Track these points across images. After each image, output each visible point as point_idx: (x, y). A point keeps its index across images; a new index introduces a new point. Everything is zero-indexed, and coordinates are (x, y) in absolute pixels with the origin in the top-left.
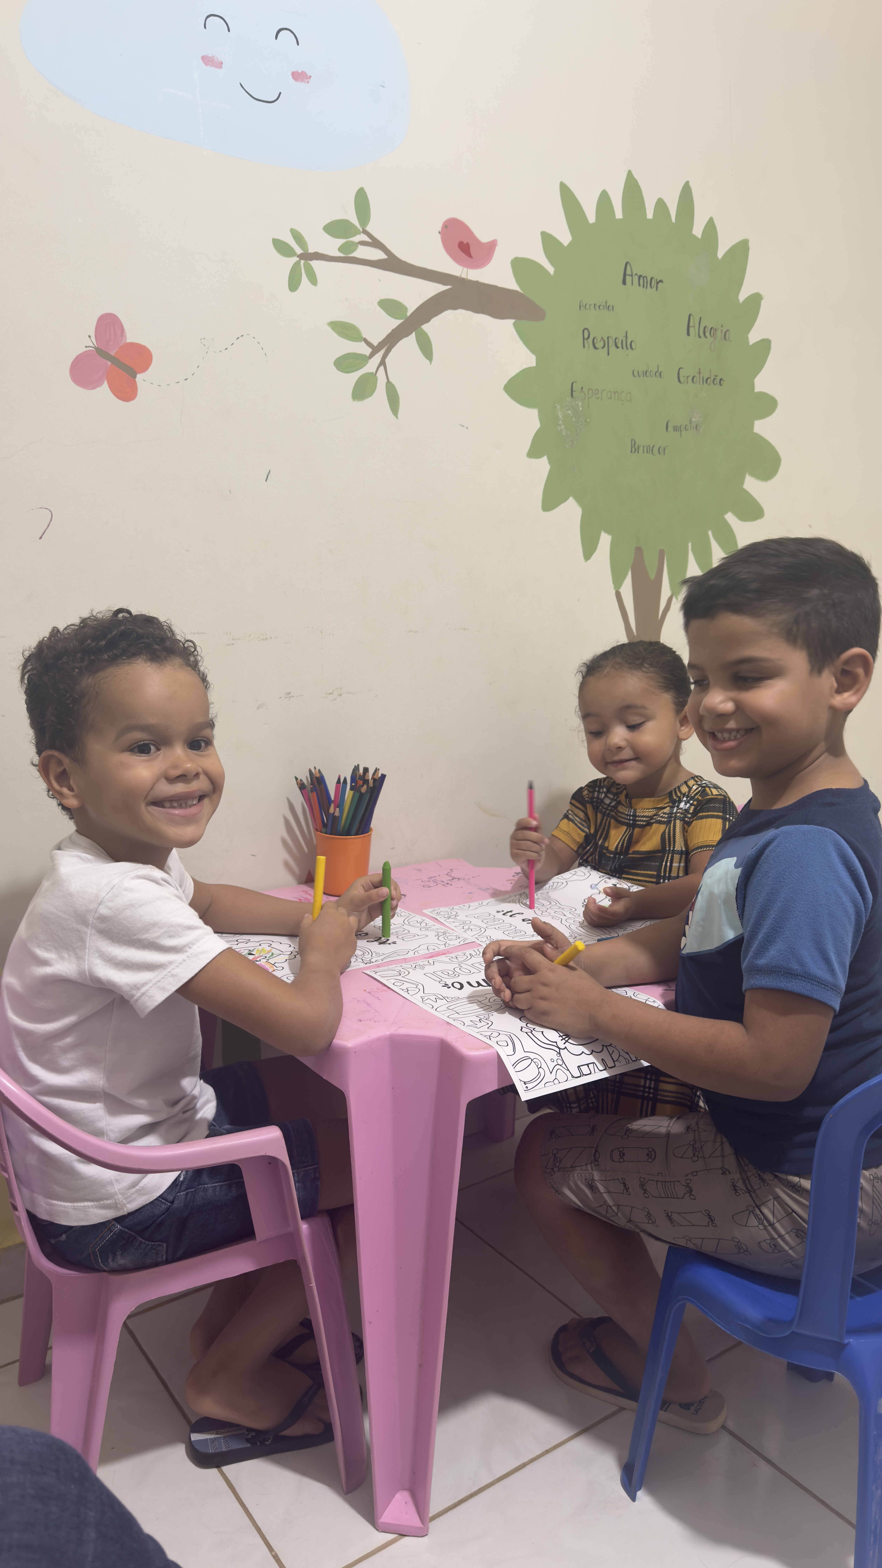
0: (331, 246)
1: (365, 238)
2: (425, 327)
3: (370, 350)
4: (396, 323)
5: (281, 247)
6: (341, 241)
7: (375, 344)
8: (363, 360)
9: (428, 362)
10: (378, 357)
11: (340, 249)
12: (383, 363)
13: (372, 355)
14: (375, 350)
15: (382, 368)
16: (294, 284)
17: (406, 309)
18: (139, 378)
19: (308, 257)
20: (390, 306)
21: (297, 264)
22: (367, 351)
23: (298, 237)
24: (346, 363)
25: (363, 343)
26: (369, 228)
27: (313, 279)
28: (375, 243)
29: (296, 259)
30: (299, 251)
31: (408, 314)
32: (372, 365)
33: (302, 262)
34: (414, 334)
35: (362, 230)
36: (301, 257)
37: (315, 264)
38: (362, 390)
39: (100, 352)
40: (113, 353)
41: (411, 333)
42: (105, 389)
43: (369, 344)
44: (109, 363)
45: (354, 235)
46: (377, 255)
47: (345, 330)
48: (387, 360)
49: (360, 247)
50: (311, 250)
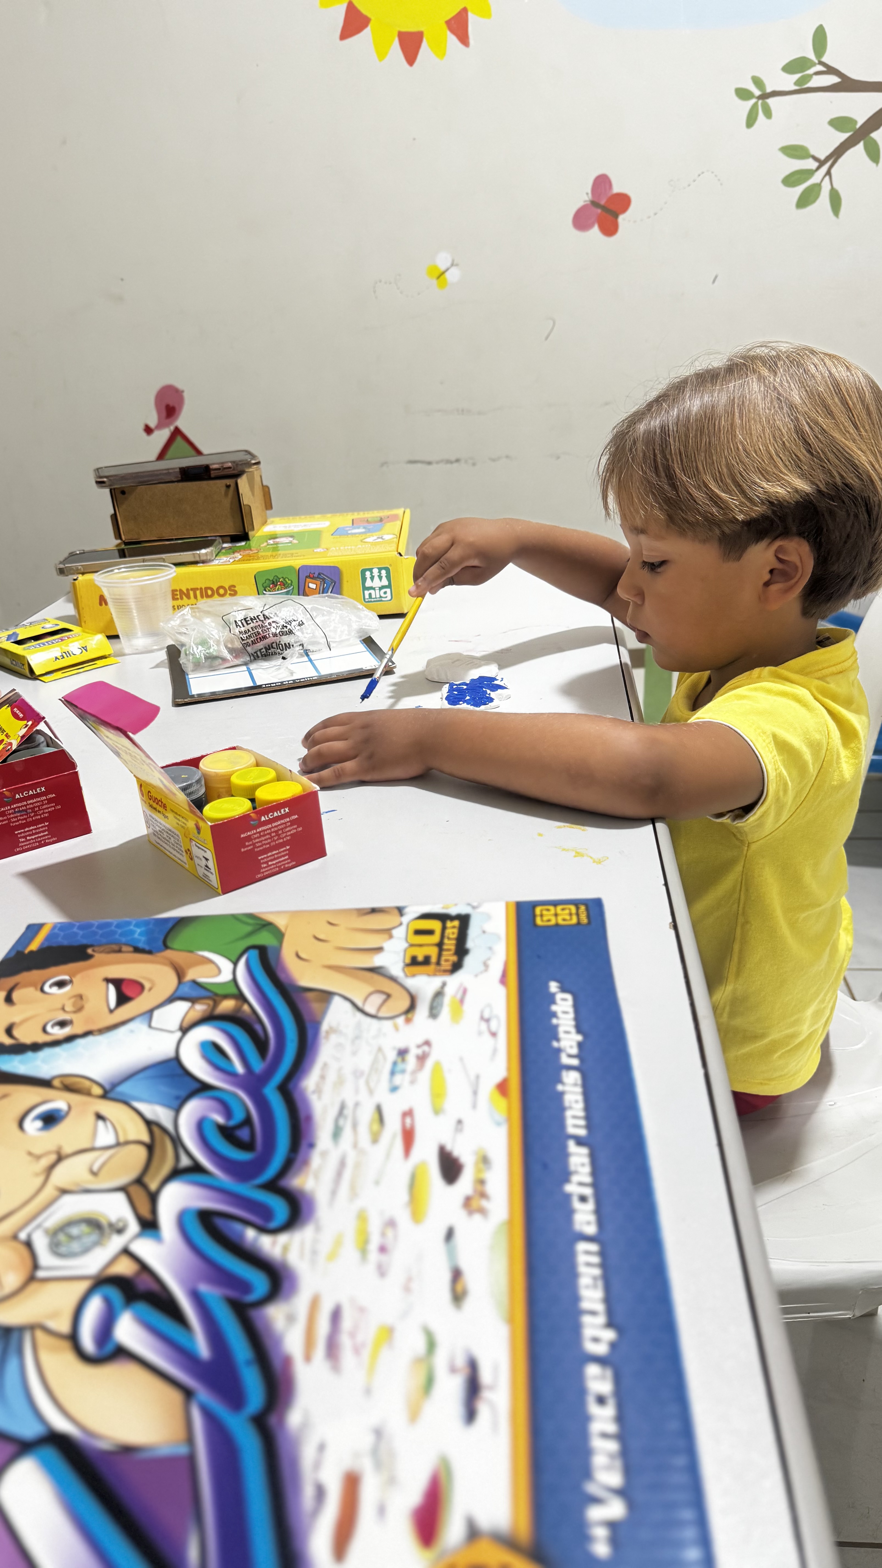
0: (788, 82)
1: (820, 68)
2: (874, 135)
3: (816, 164)
4: (844, 136)
5: (743, 94)
6: (797, 76)
7: (822, 157)
8: (808, 173)
9: (874, 165)
10: (824, 169)
11: (796, 84)
12: (828, 173)
13: (818, 168)
14: (822, 163)
15: (827, 178)
16: (751, 121)
17: (856, 122)
18: (622, 219)
19: (765, 96)
20: (838, 123)
21: (756, 104)
22: (814, 165)
23: (757, 81)
24: (791, 180)
25: (811, 160)
26: (824, 59)
27: (768, 114)
28: (830, 70)
29: (754, 101)
30: (757, 93)
31: (858, 126)
32: (816, 178)
33: (760, 102)
34: (861, 144)
35: (817, 61)
36: (759, 98)
37: (771, 101)
38: (805, 201)
39: (594, 203)
40: (603, 202)
41: (858, 142)
42: (596, 229)
43: (815, 159)
44: (599, 211)
45: (809, 68)
46: (832, 80)
47: (794, 151)
48: (833, 171)
49: (815, 77)
50: (769, 90)
